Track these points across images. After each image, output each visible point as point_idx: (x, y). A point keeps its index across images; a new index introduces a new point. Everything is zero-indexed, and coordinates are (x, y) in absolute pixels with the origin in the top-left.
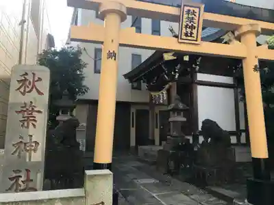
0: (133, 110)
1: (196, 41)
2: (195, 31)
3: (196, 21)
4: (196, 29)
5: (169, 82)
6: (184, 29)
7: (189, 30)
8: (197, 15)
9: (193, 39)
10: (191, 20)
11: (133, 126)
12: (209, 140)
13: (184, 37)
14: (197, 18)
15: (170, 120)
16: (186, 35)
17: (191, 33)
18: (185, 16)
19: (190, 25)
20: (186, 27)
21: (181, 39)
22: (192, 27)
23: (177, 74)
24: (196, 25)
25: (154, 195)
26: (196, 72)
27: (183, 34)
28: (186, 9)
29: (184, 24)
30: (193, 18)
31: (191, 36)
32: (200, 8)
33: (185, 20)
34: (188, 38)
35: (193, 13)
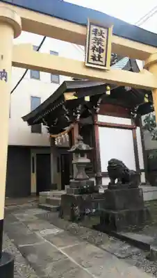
0: (33, 154)
1: (105, 66)
2: (103, 55)
3: (104, 43)
4: (105, 51)
5: (71, 123)
6: (91, 53)
7: (97, 54)
8: (105, 35)
9: (100, 63)
10: (99, 42)
11: (33, 172)
13: (91, 61)
14: (105, 40)
15: (73, 162)
16: (94, 58)
17: (99, 57)
18: (93, 36)
19: (97, 47)
20: (93, 49)
21: (88, 62)
22: (100, 50)
23: (79, 115)
24: (104, 48)
25: (60, 249)
26: (97, 114)
27: (90, 57)
28: (93, 28)
29: (91, 45)
30: (101, 40)
31: (99, 60)
32: (108, 29)
33: (92, 41)
34: (95, 62)
35: (101, 34)
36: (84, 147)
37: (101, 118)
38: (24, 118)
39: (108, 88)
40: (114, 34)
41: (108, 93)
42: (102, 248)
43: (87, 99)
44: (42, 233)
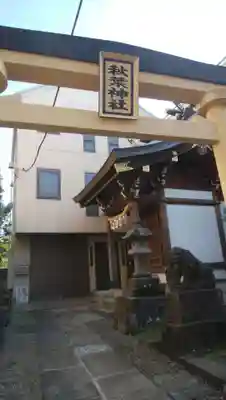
1: (132, 115)
3: (128, 84)
4: (129, 95)
5: (129, 201)
6: (108, 96)
7: (117, 98)
8: (129, 73)
9: (125, 112)
10: (119, 82)
11: (92, 265)
12: (182, 279)
13: (110, 110)
14: (129, 79)
15: (130, 252)
16: (113, 105)
17: (122, 103)
18: (109, 76)
19: (118, 89)
20: (112, 93)
21: (104, 112)
22: (122, 93)
23: (138, 191)
24: (128, 90)
25: (94, 380)
26: (163, 187)
27: (107, 105)
28: (109, 64)
29: (109, 88)
30: (122, 79)
31: (122, 107)
32: (132, 64)
33: (108, 82)
34: (116, 111)
35: (122, 71)
36: (143, 232)
37: (170, 193)
38: (75, 199)
39: (175, 153)
40: (141, 70)
41: (175, 159)
42: (154, 383)
43: (146, 169)
44: (81, 351)
